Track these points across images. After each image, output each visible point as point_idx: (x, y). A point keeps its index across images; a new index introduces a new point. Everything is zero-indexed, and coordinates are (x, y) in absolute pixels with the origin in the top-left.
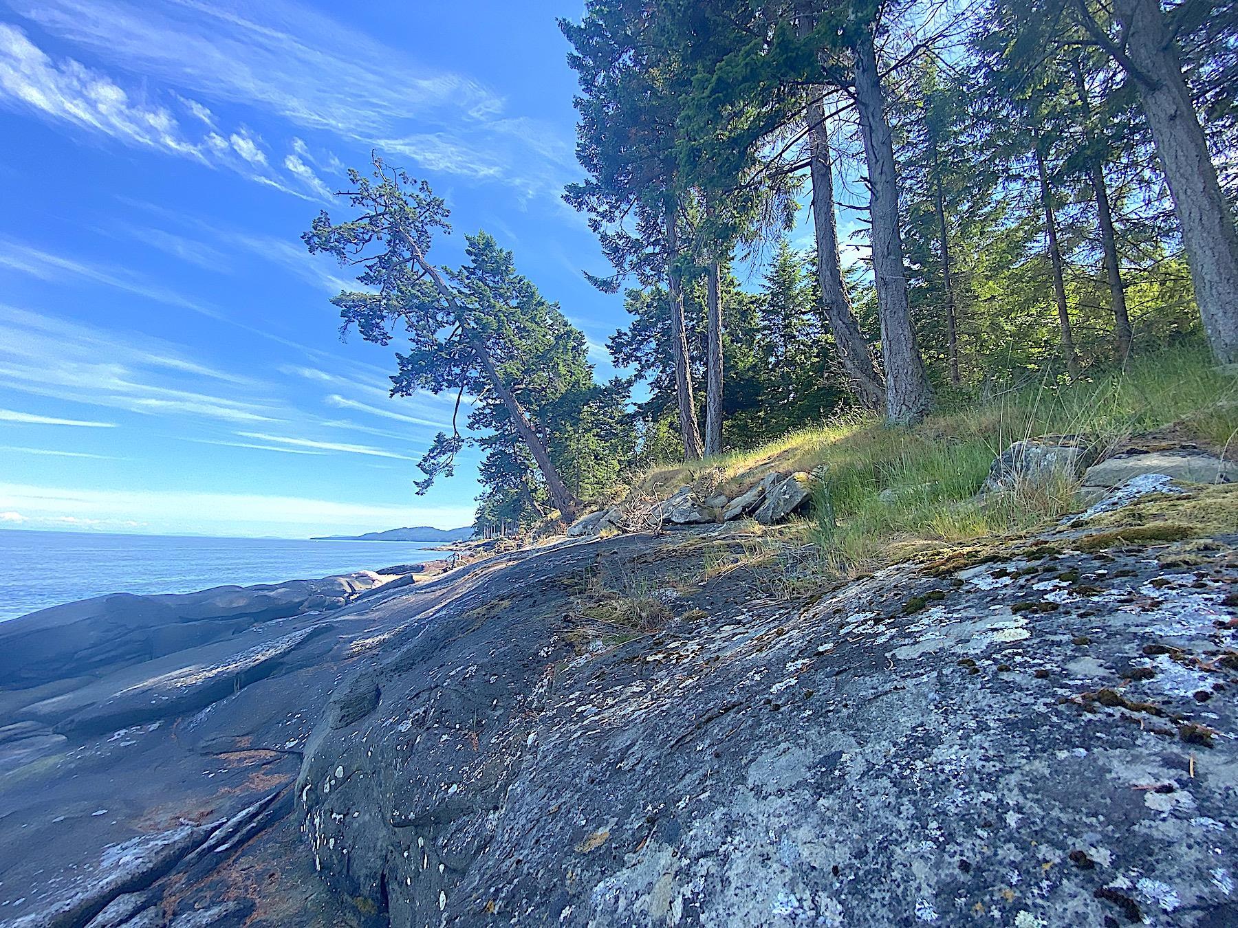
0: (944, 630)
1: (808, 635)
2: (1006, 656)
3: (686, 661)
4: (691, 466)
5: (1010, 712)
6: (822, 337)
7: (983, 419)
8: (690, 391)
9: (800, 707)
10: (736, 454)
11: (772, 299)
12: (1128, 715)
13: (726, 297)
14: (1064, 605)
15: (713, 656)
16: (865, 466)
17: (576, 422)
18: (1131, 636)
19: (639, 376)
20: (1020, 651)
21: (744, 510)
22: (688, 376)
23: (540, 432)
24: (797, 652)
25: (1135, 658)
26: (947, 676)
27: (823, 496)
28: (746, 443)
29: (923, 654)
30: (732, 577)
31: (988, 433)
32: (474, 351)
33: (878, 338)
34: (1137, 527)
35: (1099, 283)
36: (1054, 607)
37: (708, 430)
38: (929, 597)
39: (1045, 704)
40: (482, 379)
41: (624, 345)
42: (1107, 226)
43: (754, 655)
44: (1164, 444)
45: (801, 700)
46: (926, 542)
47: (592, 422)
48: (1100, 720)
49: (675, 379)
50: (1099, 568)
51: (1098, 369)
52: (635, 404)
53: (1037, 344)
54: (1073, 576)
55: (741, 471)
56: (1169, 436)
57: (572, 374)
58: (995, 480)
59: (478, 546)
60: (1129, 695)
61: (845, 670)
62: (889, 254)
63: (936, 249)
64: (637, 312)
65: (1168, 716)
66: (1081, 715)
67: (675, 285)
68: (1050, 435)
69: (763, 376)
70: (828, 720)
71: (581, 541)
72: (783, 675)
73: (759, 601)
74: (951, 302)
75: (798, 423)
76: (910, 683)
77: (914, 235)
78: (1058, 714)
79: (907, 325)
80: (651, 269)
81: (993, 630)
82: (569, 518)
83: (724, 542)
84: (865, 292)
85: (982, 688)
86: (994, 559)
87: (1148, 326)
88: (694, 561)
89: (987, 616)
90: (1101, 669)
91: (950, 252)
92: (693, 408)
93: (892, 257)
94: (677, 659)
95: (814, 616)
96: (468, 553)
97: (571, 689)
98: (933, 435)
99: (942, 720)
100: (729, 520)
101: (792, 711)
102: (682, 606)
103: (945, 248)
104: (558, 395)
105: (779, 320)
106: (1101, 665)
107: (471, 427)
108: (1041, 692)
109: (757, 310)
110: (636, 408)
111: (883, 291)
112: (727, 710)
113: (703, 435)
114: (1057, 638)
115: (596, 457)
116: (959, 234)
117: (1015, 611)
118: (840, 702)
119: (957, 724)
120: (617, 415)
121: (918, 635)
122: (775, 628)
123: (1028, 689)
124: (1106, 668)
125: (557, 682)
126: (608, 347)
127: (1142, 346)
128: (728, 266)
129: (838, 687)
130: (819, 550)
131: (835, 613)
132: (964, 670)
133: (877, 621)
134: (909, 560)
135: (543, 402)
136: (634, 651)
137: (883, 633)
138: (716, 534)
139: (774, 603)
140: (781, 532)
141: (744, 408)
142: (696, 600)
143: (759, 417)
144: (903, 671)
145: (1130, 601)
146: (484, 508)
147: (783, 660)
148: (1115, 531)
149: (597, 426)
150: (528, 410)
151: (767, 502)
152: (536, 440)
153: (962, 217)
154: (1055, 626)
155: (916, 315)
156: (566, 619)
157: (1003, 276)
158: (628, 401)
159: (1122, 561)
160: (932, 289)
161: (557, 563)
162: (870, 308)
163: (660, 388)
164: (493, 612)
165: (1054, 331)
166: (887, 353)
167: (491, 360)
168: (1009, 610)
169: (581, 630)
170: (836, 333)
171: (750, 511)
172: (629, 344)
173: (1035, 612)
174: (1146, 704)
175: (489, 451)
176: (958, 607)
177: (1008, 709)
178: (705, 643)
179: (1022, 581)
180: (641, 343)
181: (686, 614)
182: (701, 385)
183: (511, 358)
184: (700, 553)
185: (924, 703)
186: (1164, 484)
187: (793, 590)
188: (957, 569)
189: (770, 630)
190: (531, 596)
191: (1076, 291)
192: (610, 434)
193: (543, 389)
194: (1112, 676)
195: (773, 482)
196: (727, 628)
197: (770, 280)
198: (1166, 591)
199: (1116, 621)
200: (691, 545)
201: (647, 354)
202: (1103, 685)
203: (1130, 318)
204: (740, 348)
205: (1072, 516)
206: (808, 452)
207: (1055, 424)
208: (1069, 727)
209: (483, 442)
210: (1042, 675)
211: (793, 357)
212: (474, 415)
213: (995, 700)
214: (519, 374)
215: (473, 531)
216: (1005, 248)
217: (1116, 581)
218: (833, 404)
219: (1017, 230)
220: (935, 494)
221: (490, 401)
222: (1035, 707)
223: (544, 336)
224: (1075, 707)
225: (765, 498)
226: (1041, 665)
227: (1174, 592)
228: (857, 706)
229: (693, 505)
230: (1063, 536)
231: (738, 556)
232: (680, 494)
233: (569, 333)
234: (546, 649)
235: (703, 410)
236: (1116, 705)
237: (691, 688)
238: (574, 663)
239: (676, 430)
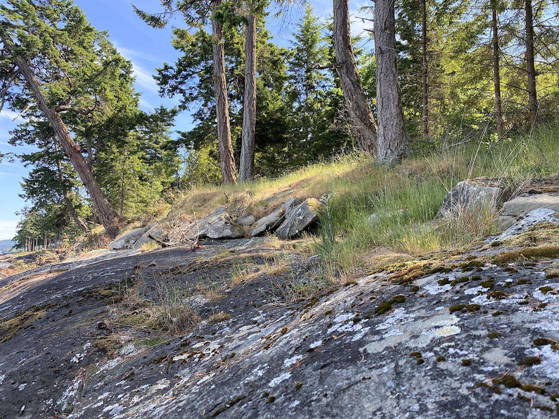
0: (403, 328)
1: (304, 334)
2: (443, 348)
3: (207, 358)
4: (226, 190)
5: (443, 396)
6: (335, 90)
7: (441, 163)
8: (228, 125)
9: (290, 398)
10: (264, 182)
11: (298, 54)
12: (523, 395)
13: (261, 46)
14: (484, 307)
15: (230, 353)
16: (359, 195)
17: (122, 144)
18: (526, 330)
19: (183, 107)
20: (453, 344)
21: (267, 228)
22: (227, 112)
23: (85, 151)
24: (294, 349)
25: (528, 348)
26: (401, 366)
27: (327, 218)
28: (273, 173)
29: (387, 348)
30: (254, 284)
31: (444, 174)
32: (17, 68)
33: (373, 94)
34: (533, 248)
35: (521, 70)
36: (477, 308)
37: (242, 159)
38: (395, 301)
39: (467, 388)
40: (25, 97)
41: (169, 78)
42: (530, 29)
43: (261, 352)
44: (551, 187)
45: (292, 392)
46: (396, 255)
47: (138, 146)
48: (503, 400)
49: (215, 113)
50: (508, 277)
51: (515, 132)
52: (179, 132)
53: (479, 110)
54: (490, 284)
55: (267, 196)
56: (555, 182)
57: (119, 99)
58: (446, 209)
59: (19, 258)
60: (524, 378)
61: (329, 364)
62: (386, 29)
63: (419, 31)
64: (183, 49)
65: (549, 395)
66: (491, 396)
67: (218, 29)
68: (483, 177)
69: (288, 118)
70: (311, 409)
71: (122, 254)
72: (281, 371)
73: (272, 304)
74: (426, 73)
75: (314, 159)
76: (374, 373)
77: (404, 17)
78: (476, 395)
79: (395, 87)
80: (197, 12)
81: (437, 327)
82: (112, 233)
83: (250, 255)
84: (368, 58)
85: (425, 376)
86: (440, 270)
87: (548, 104)
88: (223, 271)
89: (432, 316)
90: (506, 358)
91: (428, 34)
92: (230, 140)
93: (388, 32)
94: (200, 357)
95: (311, 317)
96: (8, 265)
97: (101, 390)
98: (407, 173)
99: (395, 404)
100: (256, 236)
101: (284, 402)
102: (209, 311)
103: (425, 30)
104: (105, 118)
105: (303, 72)
106: (506, 355)
107: (13, 142)
108: (465, 377)
109: (286, 61)
110: (180, 136)
111: (380, 58)
112: (232, 404)
113: (238, 164)
114: (477, 333)
115: (141, 178)
116: (435, 21)
117: (452, 311)
118: (322, 392)
119: (406, 407)
120: (162, 141)
121: (384, 332)
122: (281, 327)
123: (456, 376)
124: (509, 357)
125: (87, 385)
126: (155, 78)
127: (543, 118)
128: (263, 20)
129: (322, 381)
130: (320, 261)
131: (327, 314)
132: (413, 361)
133: (356, 321)
134: (383, 270)
135: (90, 124)
136: (163, 352)
137: (359, 331)
138: (244, 247)
139: (284, 304)
140: (294, 246)
141: (272, 143)
142: (222, 304)
143: (284, 152)
144: (371, 364)
145: (526, 303)
146: (26, 222)
147: (282, 357)
148: (519, 249)
149: (142, 149)
150: (75, 130)
151: (286, 222)
152: (80, 159)
153: (438, 8)
154: (477, 323)
155: (402, 80)
156: (101, 327)
157: (462, 57)
158: (171, 129)
159: (522, 272)
160: (414, 61)
161: (96, 274)
162: (371, 72)
163: (202, 119)
164: (27, 323)
165: (490, 103)
166: (379, 107)
167: (35, 78)
168: (448, 311)
169: (114, 336)
170: (345, 88)
171: (272, 229)
172: (175, 77)
173: (465, 312)
174: (535, 386)
175: (32, 168)
176: (414, 309)
177: (441, 393)
178: (225, 342)
179: (458, 288)
180: (185, 77)
181: (212, 318)
182: (238, 121)
183: (57, 78)
184: (228, 264)
185: (383, 391)
186: (550, 216)
187: (300, 293)
188: (416, 278)
189: (277, 329)
190: (67, 306)
191: (507, 74)
192: (154, 158)
193: (90, 111)
194: (512, 363)
195: (291, 206)
196: (245, 328)
197: (297, 37)
198: (550, 295)
199: (516, 319)
200: (222, 257)
201: (191, 88)
202: (506, 371)
203: (538, 98)
204: (271, 92)
205: (493, 237)
206: (319, 183)
207: (487, 170)
208: (483, 406)
209: (26, 158)
210: (466, 363)
211: (312, 105)
212: (16, 131)
213: (433, 386)
214: (64, 94)
215: (13, 244)
216: (464, 36)
217: (518, 288)
218: (338, 145)
219: (473, 24)
220: (406, 219)
221: (33, 118)
222: (460, 391)
223: (92, 61)
224: (487, 389)
225: (284, 219)
226: (466, 355)
227: (555, 296)
228: (334, 395)
229: (226, 223)
230: (486, 252)
231: (259, 266)
232: (216, 213)
233: (117, 61)
234: (78, 355)
235: (239, 142)
236: (515, 387)
237: (207, 385)
238: (106, 366)
239: (215, 158)
